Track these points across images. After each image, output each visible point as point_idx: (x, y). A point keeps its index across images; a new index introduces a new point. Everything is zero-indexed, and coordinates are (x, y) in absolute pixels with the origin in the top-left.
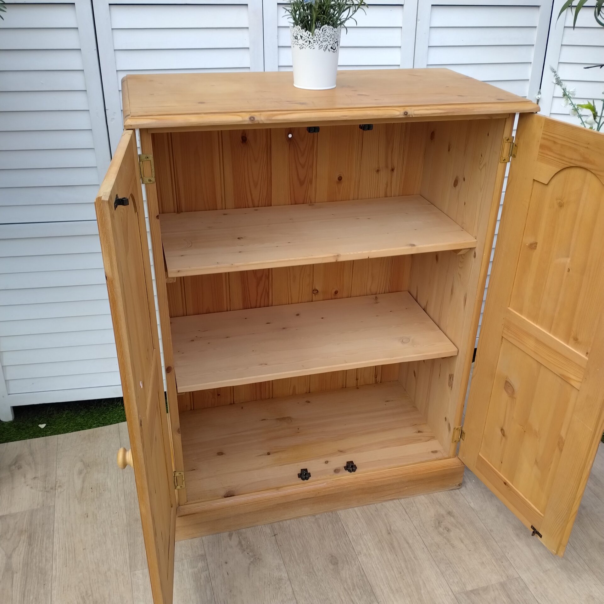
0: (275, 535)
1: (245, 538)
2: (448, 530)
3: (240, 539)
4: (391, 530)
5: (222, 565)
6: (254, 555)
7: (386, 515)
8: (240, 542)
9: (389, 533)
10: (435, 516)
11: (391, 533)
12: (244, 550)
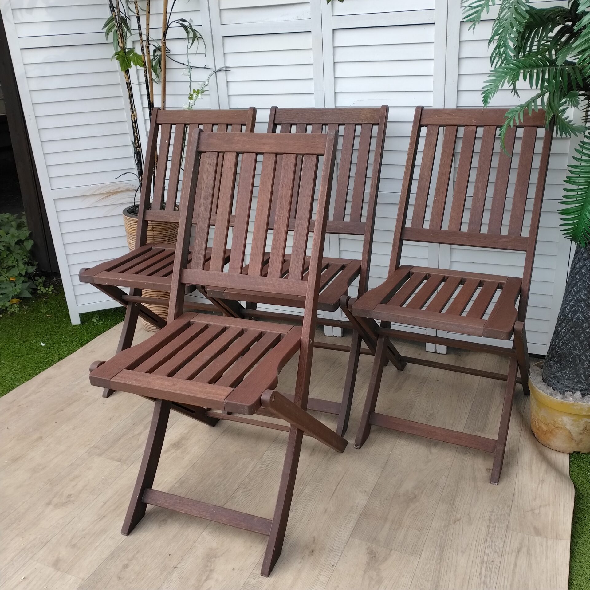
0: (175, 567)
1: (199, 581)
2: (70, 496)
3: (203, 583)
4: (100, 518)
5: (238, 570)
6: (208, 561)
7: (83, 530)
8: (206, 580)
9: (104, 517)
10: (59, 509)
11: (103, 516)
12: (212, 571)
